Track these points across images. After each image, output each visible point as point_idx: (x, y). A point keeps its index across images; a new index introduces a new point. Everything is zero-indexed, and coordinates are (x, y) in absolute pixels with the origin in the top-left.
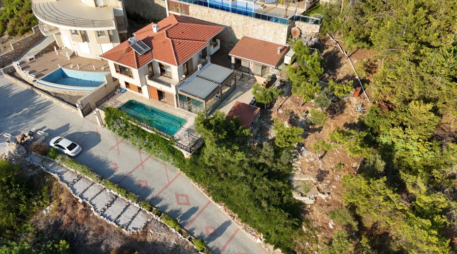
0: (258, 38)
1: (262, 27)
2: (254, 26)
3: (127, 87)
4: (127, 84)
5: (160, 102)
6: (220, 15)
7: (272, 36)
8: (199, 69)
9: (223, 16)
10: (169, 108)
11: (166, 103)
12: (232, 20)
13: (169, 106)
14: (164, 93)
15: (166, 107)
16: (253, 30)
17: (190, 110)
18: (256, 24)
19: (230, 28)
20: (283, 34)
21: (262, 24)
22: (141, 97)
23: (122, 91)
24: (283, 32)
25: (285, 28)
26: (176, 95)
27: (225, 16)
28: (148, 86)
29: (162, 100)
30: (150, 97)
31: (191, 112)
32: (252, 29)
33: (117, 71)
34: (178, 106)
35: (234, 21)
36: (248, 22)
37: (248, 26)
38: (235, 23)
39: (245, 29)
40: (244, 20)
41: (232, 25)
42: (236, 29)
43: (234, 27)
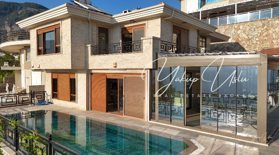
19: (237, 44)
35: (244, 32)
36: (270, 25)
37: (271, 32)
38: (244, 35)
39: (266, 38)
40: (264, 25)
41: (239, 40)
42: (246, 43)
43: (244, 42)
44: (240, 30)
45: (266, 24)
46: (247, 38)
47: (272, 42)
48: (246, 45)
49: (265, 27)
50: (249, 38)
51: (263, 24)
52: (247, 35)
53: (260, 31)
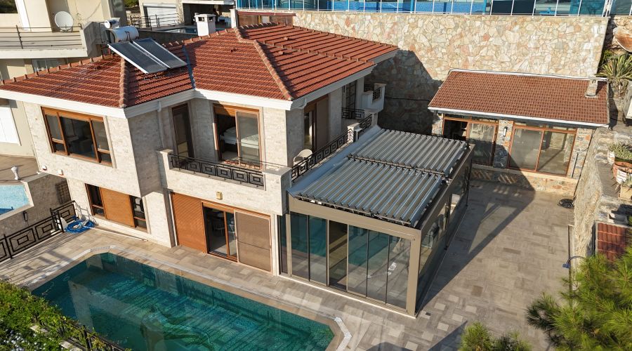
0: (497, 70)
1: (512, 37)
2: (486, 37)
3: (95, 212)
4: (94, 193)
5: (212, 258)
6: (381, 25)
7: (548, 59)
8: (350, 139)
9: (388, 25)
10: (248, 277)
11: (234, 257)
12: (416, 32)
13: (247, 269)
14: (230, 216)
15: (237, 273)
16: (483, 52)
17: (334, 282)
18: (493, 31)
19: (411, 54)
20: (587, 46)
21: (517, 28)
22: (142, 244)
23: (79, 227)
24: (587, 38)
25: (596, 27)
26: (281, 220)
27: (395, 24)
28: (169, 195)
29: (223, 250)
30: (176, 239)
31: (343, 288)
32: (481, 48)
33: (55, 148)
34: (282, 269)
35: (424, 33)
36: (467, 28)
37: (466, 40)
38: (424, 40)
39: (457, 51)
40: (457, 26)
41: (415, 48)
42: (426, 56)
43: (422, 52)
44: (418, 29)
45: (460, 24)
46: (428, 45)
47: (467, 60)
48: (426, 59)
49: (459, 30)
50: (431, 45)
51: (456, 23)
52: (429, 41)
53: (450, 37)
